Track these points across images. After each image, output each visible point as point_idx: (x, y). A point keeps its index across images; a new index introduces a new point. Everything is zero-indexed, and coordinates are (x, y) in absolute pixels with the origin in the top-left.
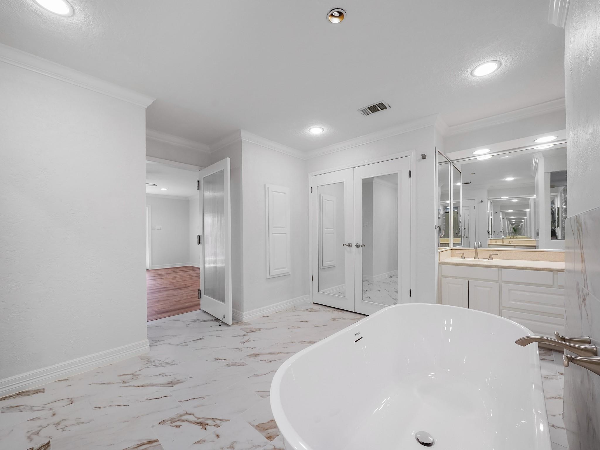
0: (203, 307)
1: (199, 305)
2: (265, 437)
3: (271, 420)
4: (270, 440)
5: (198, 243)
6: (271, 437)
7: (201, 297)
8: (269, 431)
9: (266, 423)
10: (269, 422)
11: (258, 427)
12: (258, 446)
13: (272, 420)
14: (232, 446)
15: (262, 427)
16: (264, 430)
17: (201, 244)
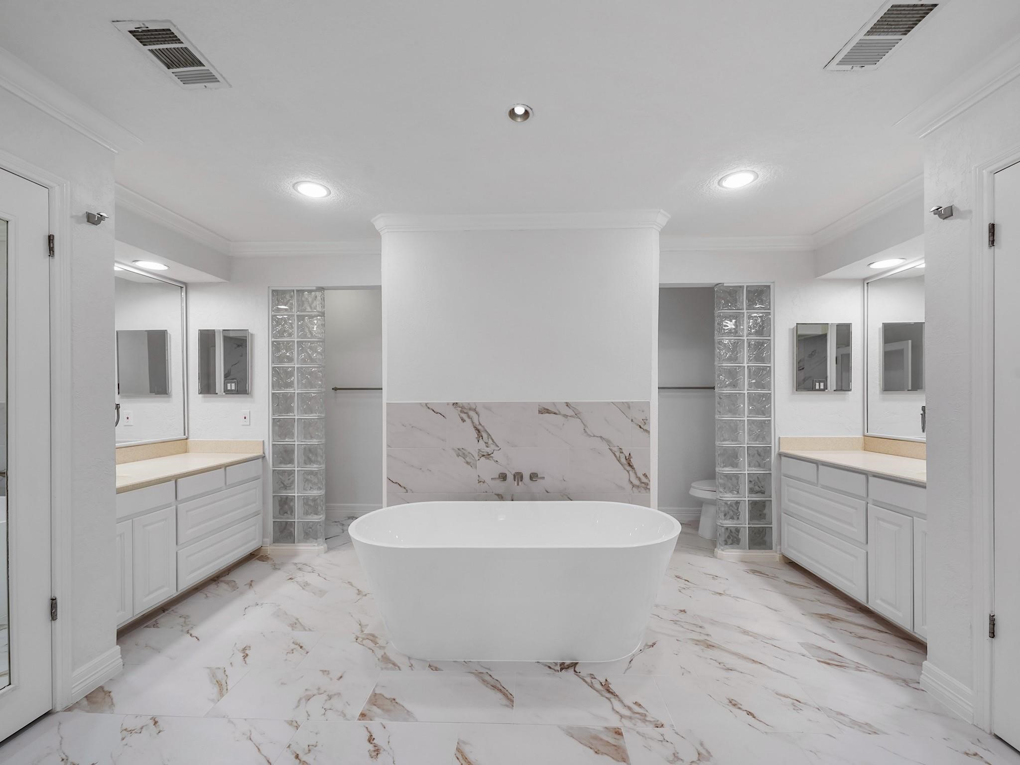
2: (623, 738)
3: (598, 753)
4: (620, 731)
6: (616, 733)
8: (612, 741)
9: (608, 755)
10: (602, 753)
11: (623, 758)
12: (639, 734)
13: (596, 752)
14: (676, 759)
15: (619, 754)
16: (619, 748)
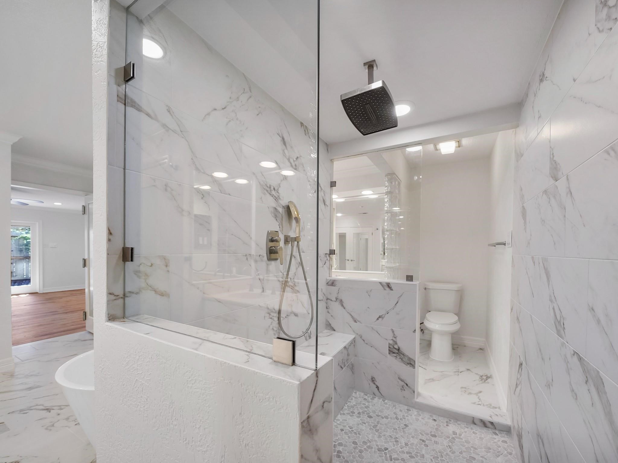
0: (87, 328)
1: (85, 327)
5: (83, 266)
7: (87, 318)
17: (87, 267)
